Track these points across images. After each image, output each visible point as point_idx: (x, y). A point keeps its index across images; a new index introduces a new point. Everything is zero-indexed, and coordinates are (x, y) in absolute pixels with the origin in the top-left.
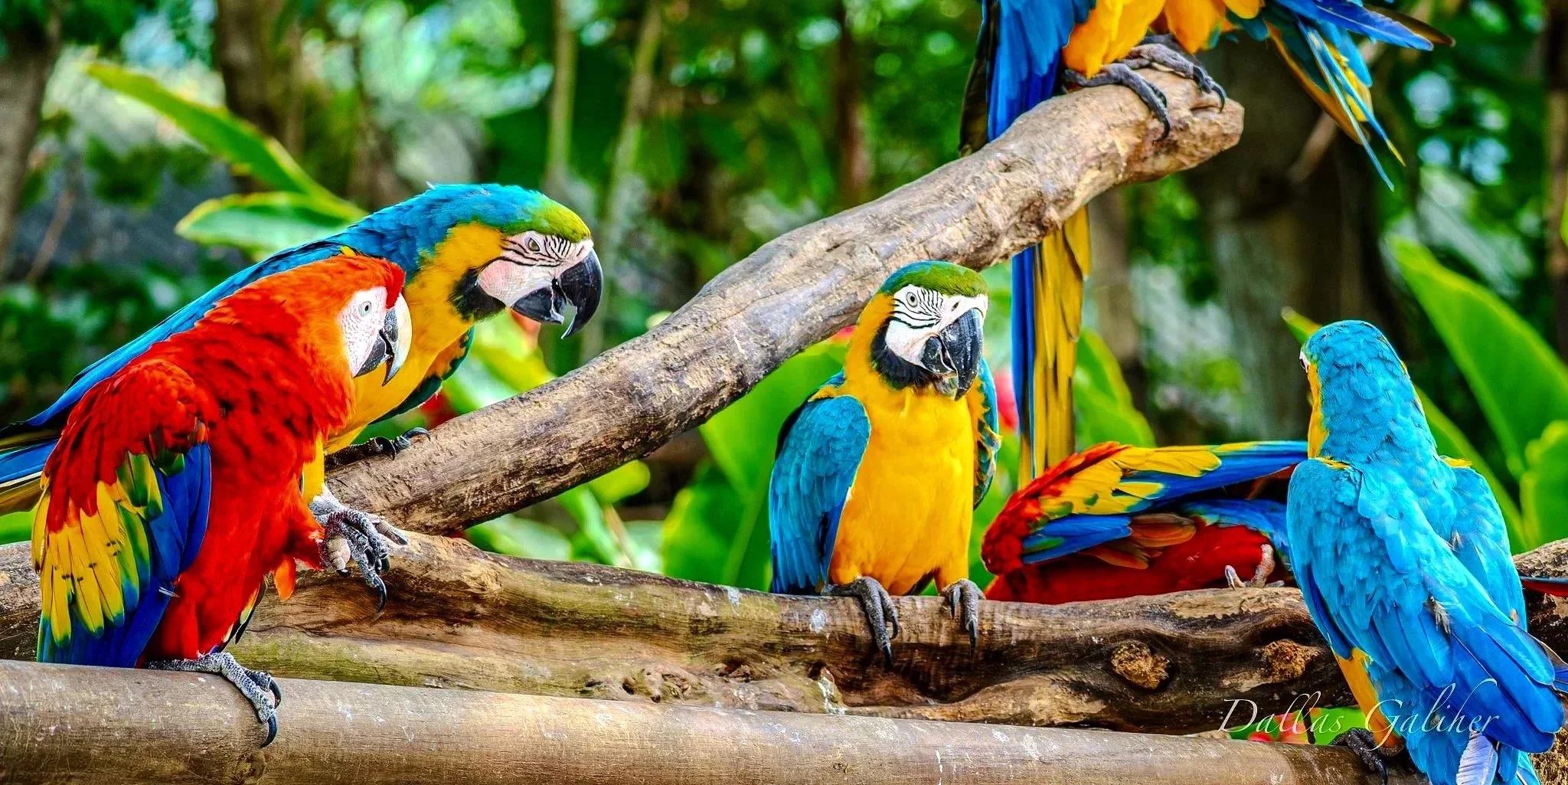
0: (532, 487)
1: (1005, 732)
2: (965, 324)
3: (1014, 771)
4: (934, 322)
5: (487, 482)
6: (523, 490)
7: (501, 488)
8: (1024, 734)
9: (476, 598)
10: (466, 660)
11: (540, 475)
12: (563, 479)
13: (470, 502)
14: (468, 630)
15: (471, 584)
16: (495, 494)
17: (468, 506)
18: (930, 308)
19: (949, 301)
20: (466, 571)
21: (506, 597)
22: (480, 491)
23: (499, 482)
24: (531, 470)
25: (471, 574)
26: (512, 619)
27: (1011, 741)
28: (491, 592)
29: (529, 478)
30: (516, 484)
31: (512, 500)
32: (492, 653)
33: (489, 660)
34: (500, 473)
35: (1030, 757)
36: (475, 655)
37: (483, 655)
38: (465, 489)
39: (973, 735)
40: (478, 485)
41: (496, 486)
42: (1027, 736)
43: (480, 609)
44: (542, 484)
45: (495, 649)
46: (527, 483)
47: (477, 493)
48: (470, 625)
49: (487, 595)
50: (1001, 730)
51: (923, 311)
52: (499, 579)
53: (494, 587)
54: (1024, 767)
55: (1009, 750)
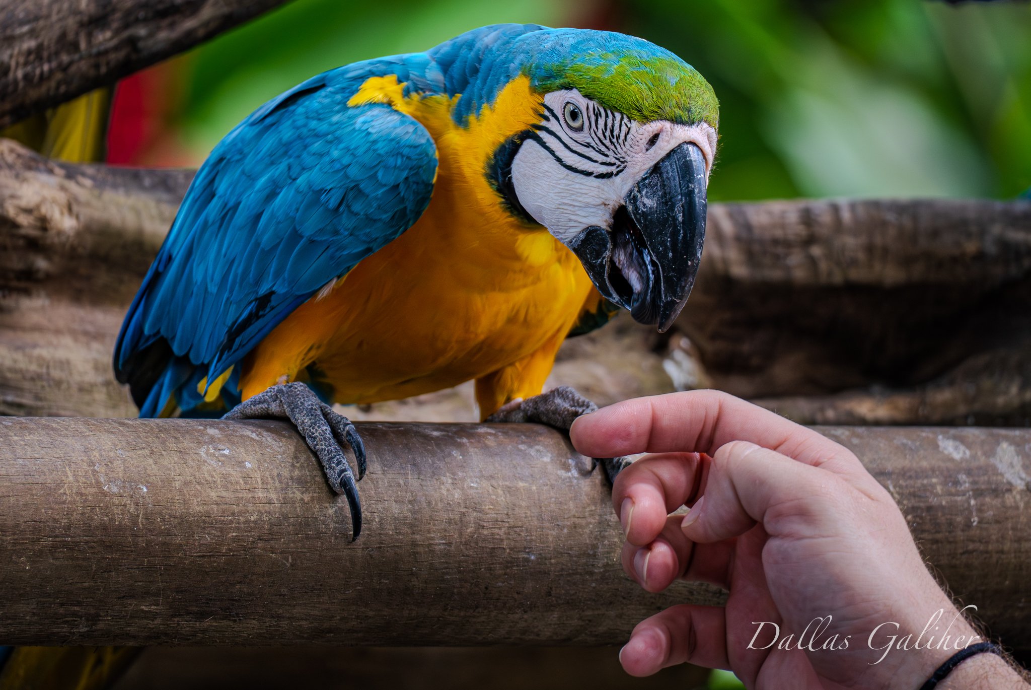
0: (132, 42)
1: (962, 440)
2: (671, 171)
3: (980, 510)
4: (613, 169)
5: (49, 37)
6: (116, 48)
7: (75, 46)
8: (998, 443)
9: (34, 245)
10: (19, 356)
11: (145, 20)
12: (189, 24)
13: (20, 74)
14: (26, 303)
15: (24, 220)
16: (65, 58)
17: (16, 82)
18: (607, 142)
19: (641, 131)
20: (13, 197)
21: (89, 241)
22: (37, 54)
23: (71, 37)
24: (128, 13)
25: (23, 203)
26: (103, 278)
27: (974, 457)
28: (60, 233)
29: (126, 26)
30: (104, 37)
31: (97, 66)
32: (67, 340)
33: (61, 354)
34: (71, 22)
35: (1009, 483)
36: (35, 346)
37: (50, 344)
38: (8, 52)
39: (903, 450)
40: (31, 44)
41: (66, 43)
42: (1005, 445)
43: (42, 264)
44: (151, 35)
45: (73, 333)
46: (125, 34)
47: (32, 57)
48: (27, 292)
49: (52, 238)
50: (955, 438)
51: (593, 144)
52: (75, 208)
53: (67, 224)
54: (997, 502)
55: (969, 472)
